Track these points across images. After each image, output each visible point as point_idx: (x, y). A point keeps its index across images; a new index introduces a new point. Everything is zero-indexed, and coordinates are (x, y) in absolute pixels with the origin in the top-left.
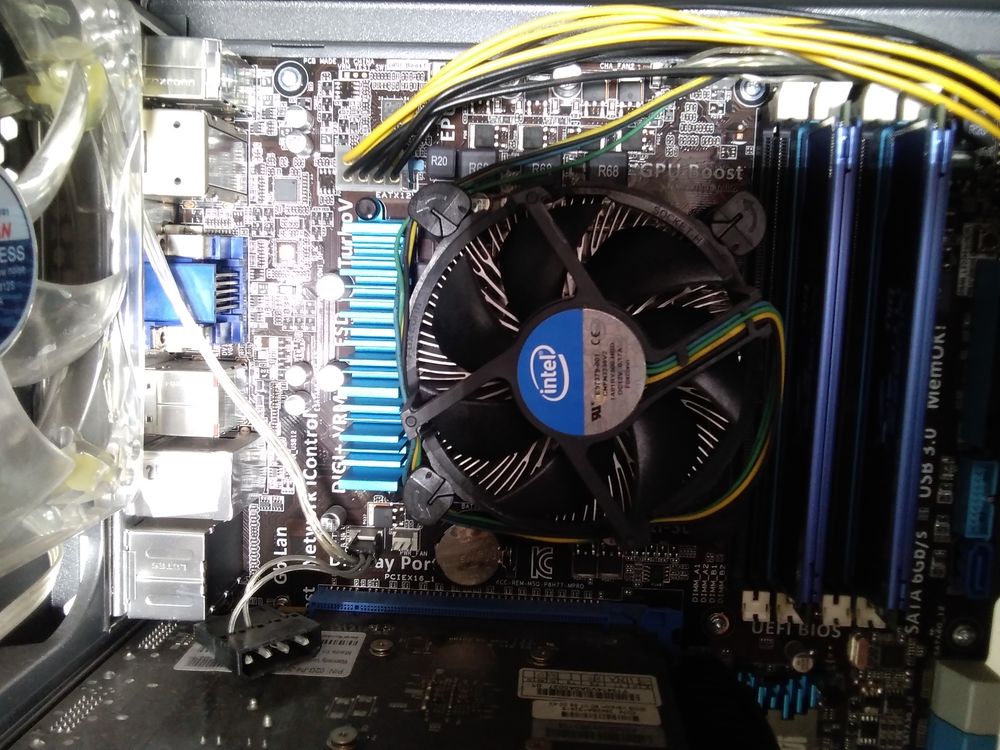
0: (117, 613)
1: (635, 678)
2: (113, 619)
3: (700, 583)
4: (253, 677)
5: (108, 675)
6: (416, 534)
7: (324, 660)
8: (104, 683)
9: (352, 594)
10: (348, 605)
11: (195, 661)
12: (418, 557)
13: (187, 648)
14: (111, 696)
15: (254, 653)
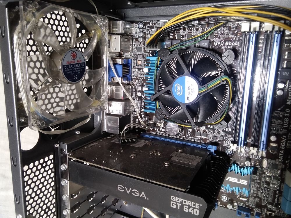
0: (104, 131)
1: (198, 157)
2: (103, 132)
3: (225, 142)
4: (123, 145)
5: (101, 140)
6: (162, 123)
7: (138, 144)
8: (99, 141)
9: (150, 134)
10: (147, 136)
11: (115, 141)
12: (163, 128)
13: (115, 139)
14: (100, 144)
15: (124, 140)
